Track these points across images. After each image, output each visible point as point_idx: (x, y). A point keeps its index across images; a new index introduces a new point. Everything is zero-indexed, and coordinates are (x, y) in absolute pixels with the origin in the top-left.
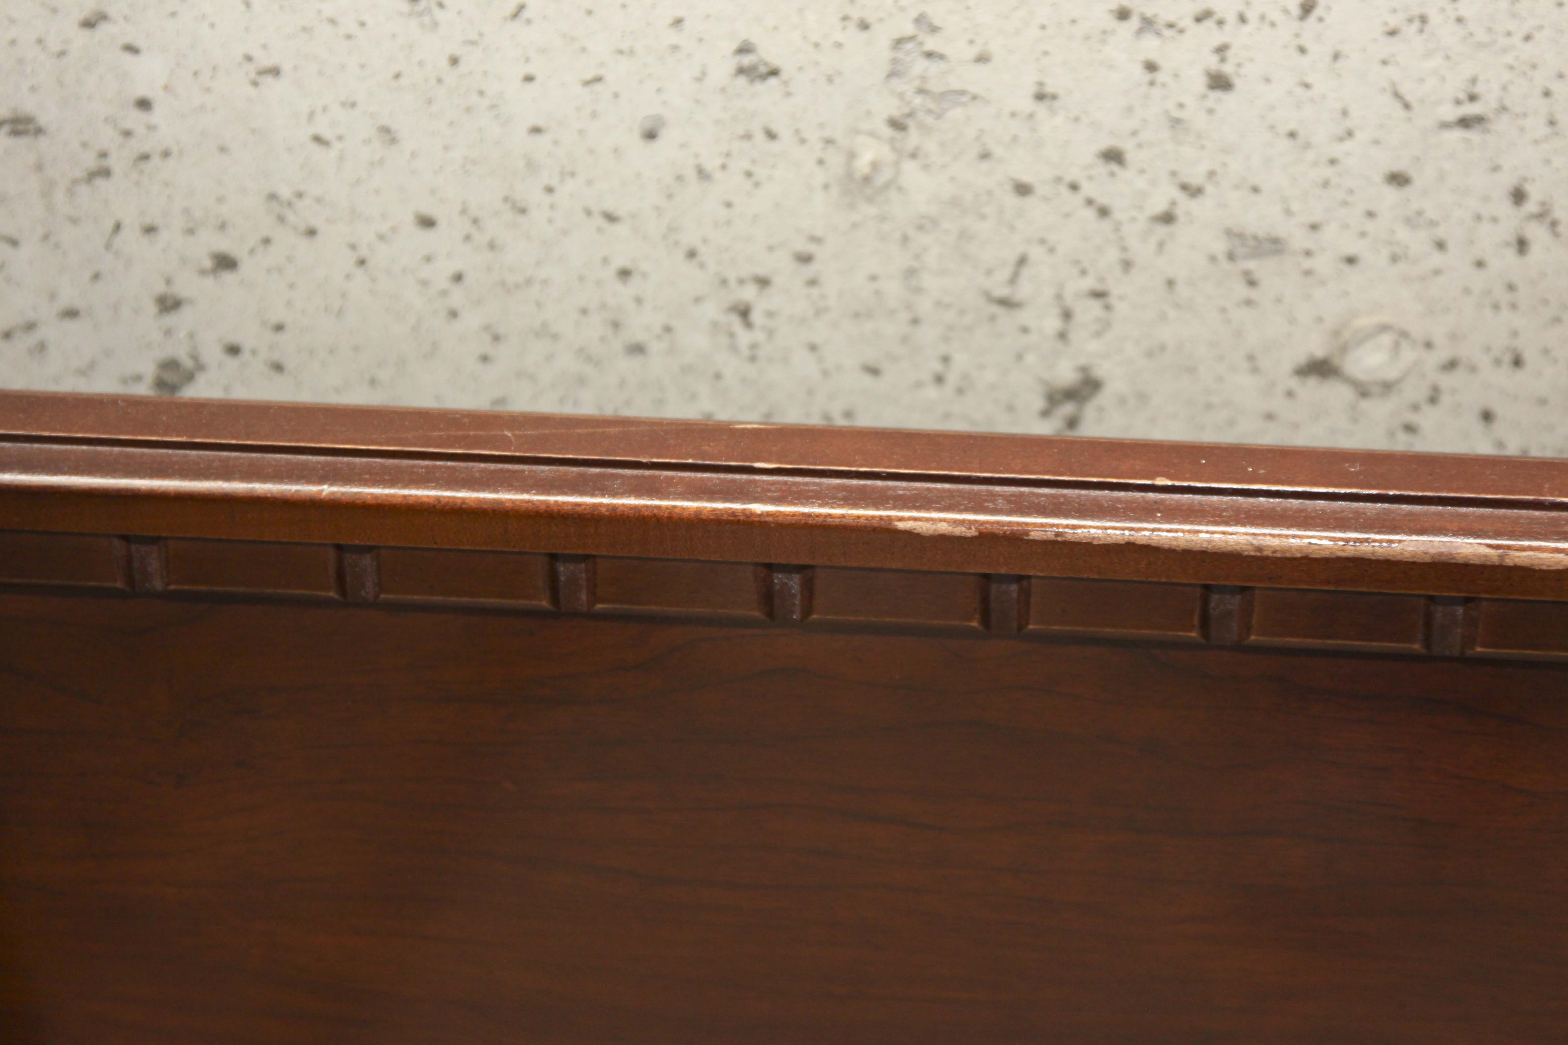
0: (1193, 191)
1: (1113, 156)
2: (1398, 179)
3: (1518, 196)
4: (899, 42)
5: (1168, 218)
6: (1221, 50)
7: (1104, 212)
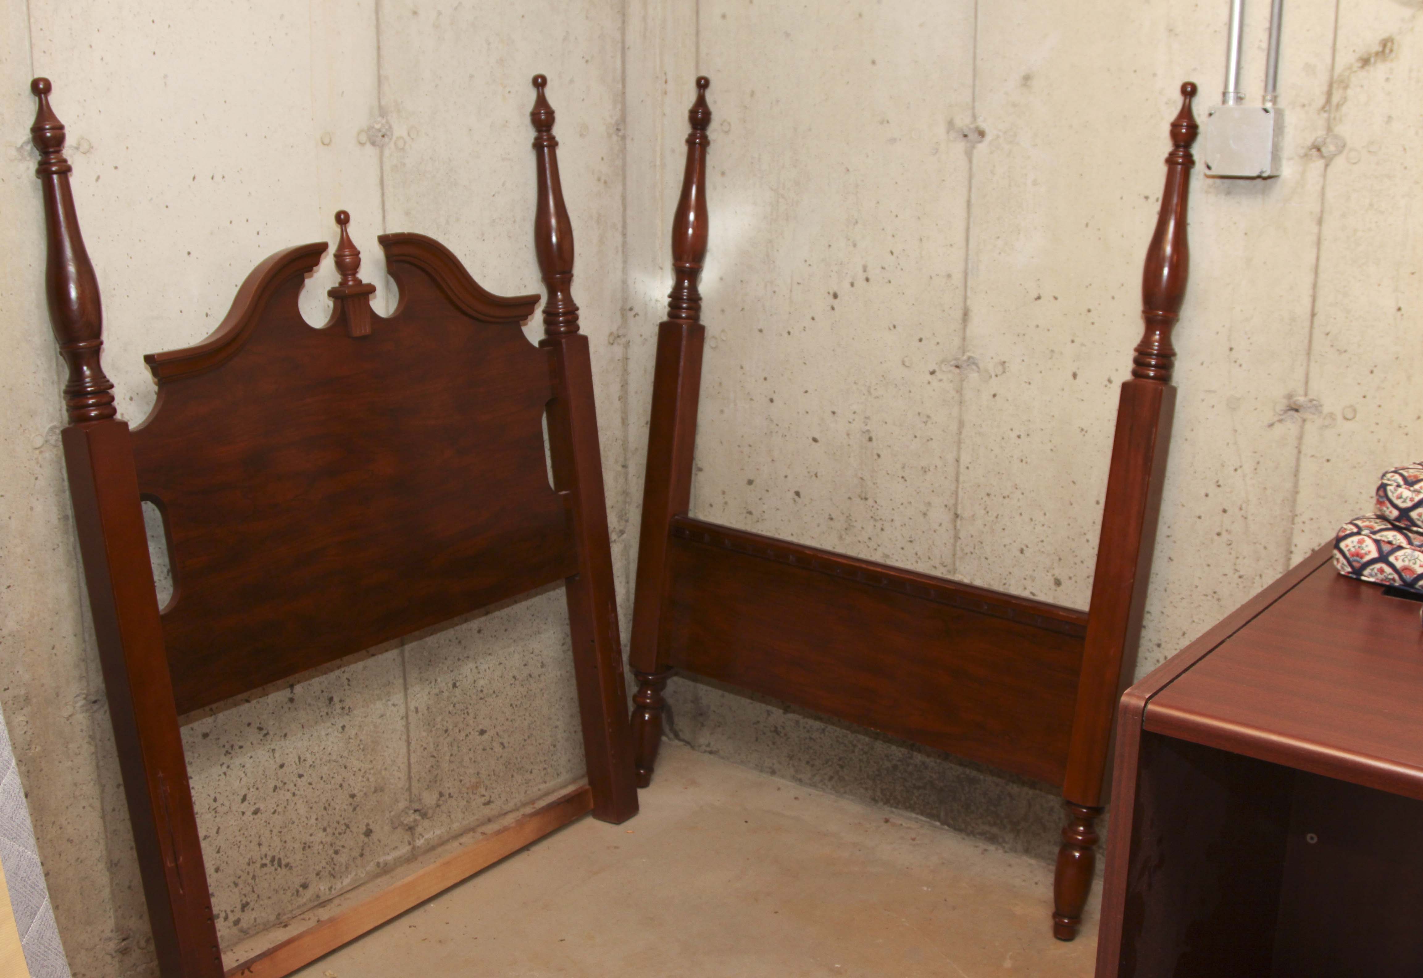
0: (879, 546)
1: (870, 539)
2: (902, 548)
3: (916, 554)
4: (847, 517)
5: (876, 549)
6: (883, 525)
7: (869, 547)
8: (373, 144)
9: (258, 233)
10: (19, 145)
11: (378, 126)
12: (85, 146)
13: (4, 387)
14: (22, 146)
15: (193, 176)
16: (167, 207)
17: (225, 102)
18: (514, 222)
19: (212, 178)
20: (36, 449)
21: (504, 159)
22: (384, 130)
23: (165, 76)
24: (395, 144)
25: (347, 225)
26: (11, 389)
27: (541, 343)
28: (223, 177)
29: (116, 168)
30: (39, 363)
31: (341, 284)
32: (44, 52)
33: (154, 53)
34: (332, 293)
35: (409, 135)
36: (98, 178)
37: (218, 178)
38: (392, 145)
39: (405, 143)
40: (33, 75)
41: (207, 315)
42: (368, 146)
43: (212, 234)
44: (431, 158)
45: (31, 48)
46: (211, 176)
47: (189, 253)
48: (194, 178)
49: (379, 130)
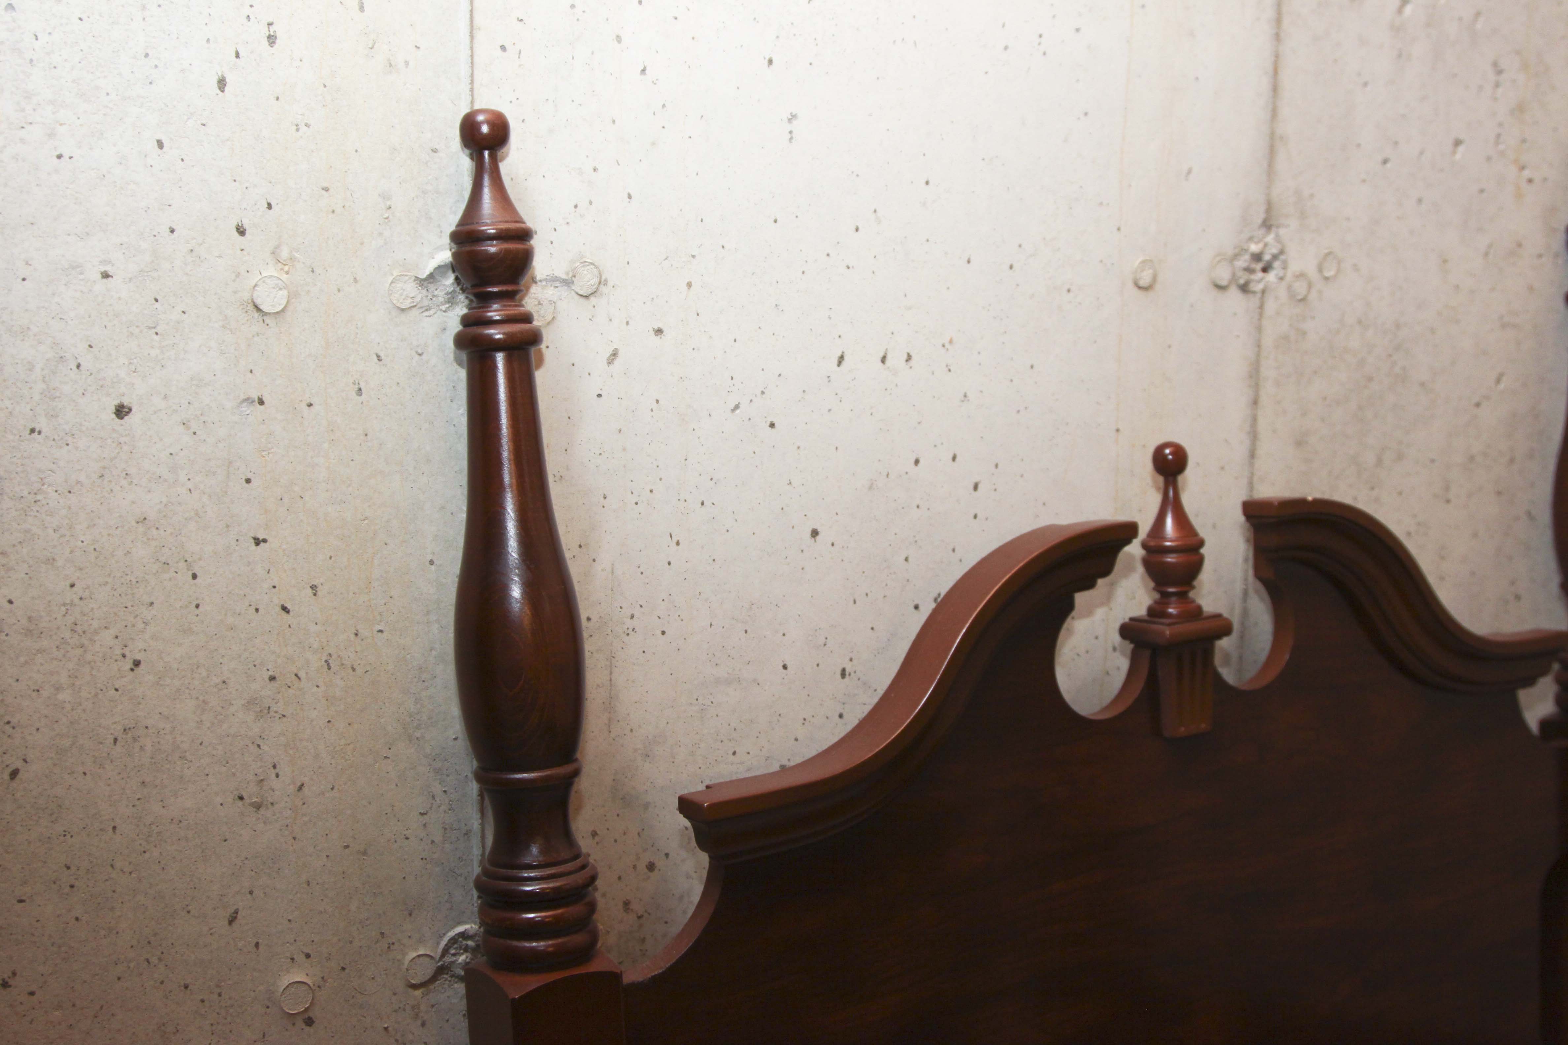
8: (1244, 288)
9: (976, 487)
10: (424, 276)
11: (1254, 248)
12: (586, 280)
13: (347, 847)
14: (431, 277)
15: (839, 354)
16: (772, 425)
17: (927, 183)
18: (1512, 461)
19: (883, 360)
20: (415, 987)
21: (1504, 326)
22: (1267, 257)
23: (793, 117)
24: (1289, 288)
25: (1180, 478)
26: (365, 853)
27: (1545, 724)
28: (909, 358)
29: (659, 332)
30: (437, 789)
31: (1151, 611)
32: (503, 48)
33: (770, 62)
34: (1128, 631)
35: (1320, 269)
36: (615, 354)
37: (896, 360)
38: (1282, 292)
39: (1310, 286)
40: (472, 102)
41: (843, 674)
42: (1234, 292)
43: (871, 487)
44: (1360, 322)
45: (472, 36)
46: (882, 354)
47: (815, 533)
48: (841, 359)
49: (1257, 257)
